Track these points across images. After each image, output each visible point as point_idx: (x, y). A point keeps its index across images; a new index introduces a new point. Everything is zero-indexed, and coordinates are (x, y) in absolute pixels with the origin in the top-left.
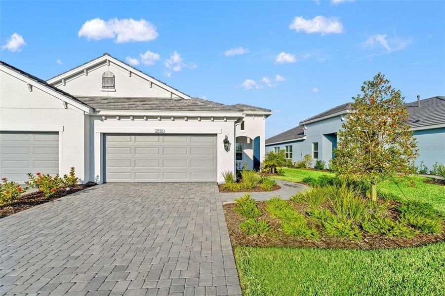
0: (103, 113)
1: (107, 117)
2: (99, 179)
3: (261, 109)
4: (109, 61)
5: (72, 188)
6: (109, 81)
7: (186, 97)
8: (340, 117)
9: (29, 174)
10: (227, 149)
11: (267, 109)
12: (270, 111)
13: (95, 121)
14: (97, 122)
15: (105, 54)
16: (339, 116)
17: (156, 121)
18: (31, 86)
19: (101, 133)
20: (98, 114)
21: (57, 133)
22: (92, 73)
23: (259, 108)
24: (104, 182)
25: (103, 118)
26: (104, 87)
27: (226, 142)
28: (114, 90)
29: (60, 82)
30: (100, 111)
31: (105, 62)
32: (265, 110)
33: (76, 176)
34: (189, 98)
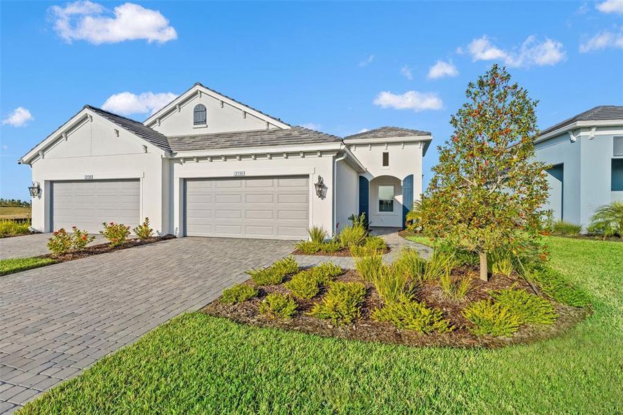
0: (180, 154)
1: (186, 159)
2: (178, 232)
3: (415, 132)
4: (201, 92)
5: (145, 240)
6: (200, 115)
7: (284, 127)
8: (567, 135)
9: (104, 224)
10: (321, 195)
11: (425, 131)
12: (429, 134)
13: (175, 164)
14: (176, 166)
15: (196, 85)
16: (566, 133)
17: (236, 161)
18: (117, 132)
19: (180, 179)
20: (175, 157)
21: (138, 180)
22: (184, 108)
23: (412, 131)
24: (185, 236)
25: (182, 161)
26: (196, 123)
27: (320, 185)
28: (205, 125)
29: (154, 122)
30: (176, 153)
31: (196, 93)
32: (421, 134)
33: (150, 227)
34: (289, 128)
